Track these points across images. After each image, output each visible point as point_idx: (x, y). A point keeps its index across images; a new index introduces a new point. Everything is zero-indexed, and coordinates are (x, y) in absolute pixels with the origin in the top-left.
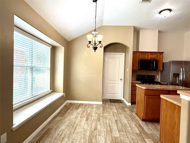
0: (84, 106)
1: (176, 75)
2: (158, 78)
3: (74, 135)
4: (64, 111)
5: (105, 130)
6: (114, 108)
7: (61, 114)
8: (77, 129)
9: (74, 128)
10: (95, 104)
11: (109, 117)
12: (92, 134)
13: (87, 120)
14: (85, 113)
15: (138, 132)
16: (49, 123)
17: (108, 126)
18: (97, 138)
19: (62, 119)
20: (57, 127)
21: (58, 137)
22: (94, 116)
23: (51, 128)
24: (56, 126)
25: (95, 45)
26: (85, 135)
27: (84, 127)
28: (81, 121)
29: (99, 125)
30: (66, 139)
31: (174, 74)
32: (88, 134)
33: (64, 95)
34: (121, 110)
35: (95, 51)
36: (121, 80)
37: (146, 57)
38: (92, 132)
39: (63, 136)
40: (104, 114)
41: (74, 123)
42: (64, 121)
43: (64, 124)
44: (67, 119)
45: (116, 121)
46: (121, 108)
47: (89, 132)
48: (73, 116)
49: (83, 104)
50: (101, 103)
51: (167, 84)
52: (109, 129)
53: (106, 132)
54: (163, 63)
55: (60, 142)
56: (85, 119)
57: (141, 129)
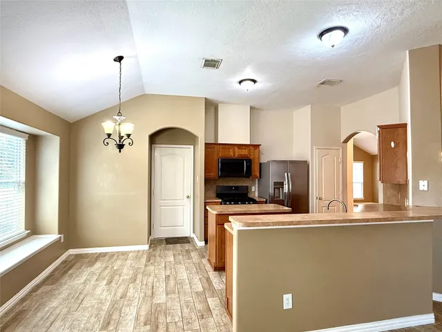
0: (107, 257)
1: (279, 185)
2: (255, 191)
3: (77, 314)
4: (58, 273)
5: (142, 295)
6: (170, 255)
7: (53, 279)
8: (85, 302)
9: (80, 301)
10: (134, 251)
11: (156, 272)
12: (115, 306)
13: (109, 283)
14: (107, 271)
15: (200, 289)
16: (23, 300)
17: (150, 287)
18: (123, 311)
19: (55, 288)
20: (40, 305)
21: (41, 323)
22: (127, 273)
23: (25, 308)
24: (38, 303)
25: (120, 141)
26: (99, 309)
27: (101, 296)
28: (95, 287)
29: (132, 289)
30: (58, 324)
31: (275, 184)
32: (106, 307)
33: (60, 237)
34: (183, 256)
35: (120, 151)
36: (188, 197)
37: (232, 154)
38: (114, 304)
39: (52, 318)
40: (148, 268)
41: (80, 293)
42: (57, 292)
43: (55, 298)
44: (66, 287)
45: (168, 277)
46: (185, 253)
47: (108, 304)
48: (80, 280)
49: (107, 253)
50: (146, 247)
51: (266, 203)
52: (149, 292)
53: (143, 298)
54: (260, 164)
55: (45, 329)
56: (105, 282)
57: (206, 285)
